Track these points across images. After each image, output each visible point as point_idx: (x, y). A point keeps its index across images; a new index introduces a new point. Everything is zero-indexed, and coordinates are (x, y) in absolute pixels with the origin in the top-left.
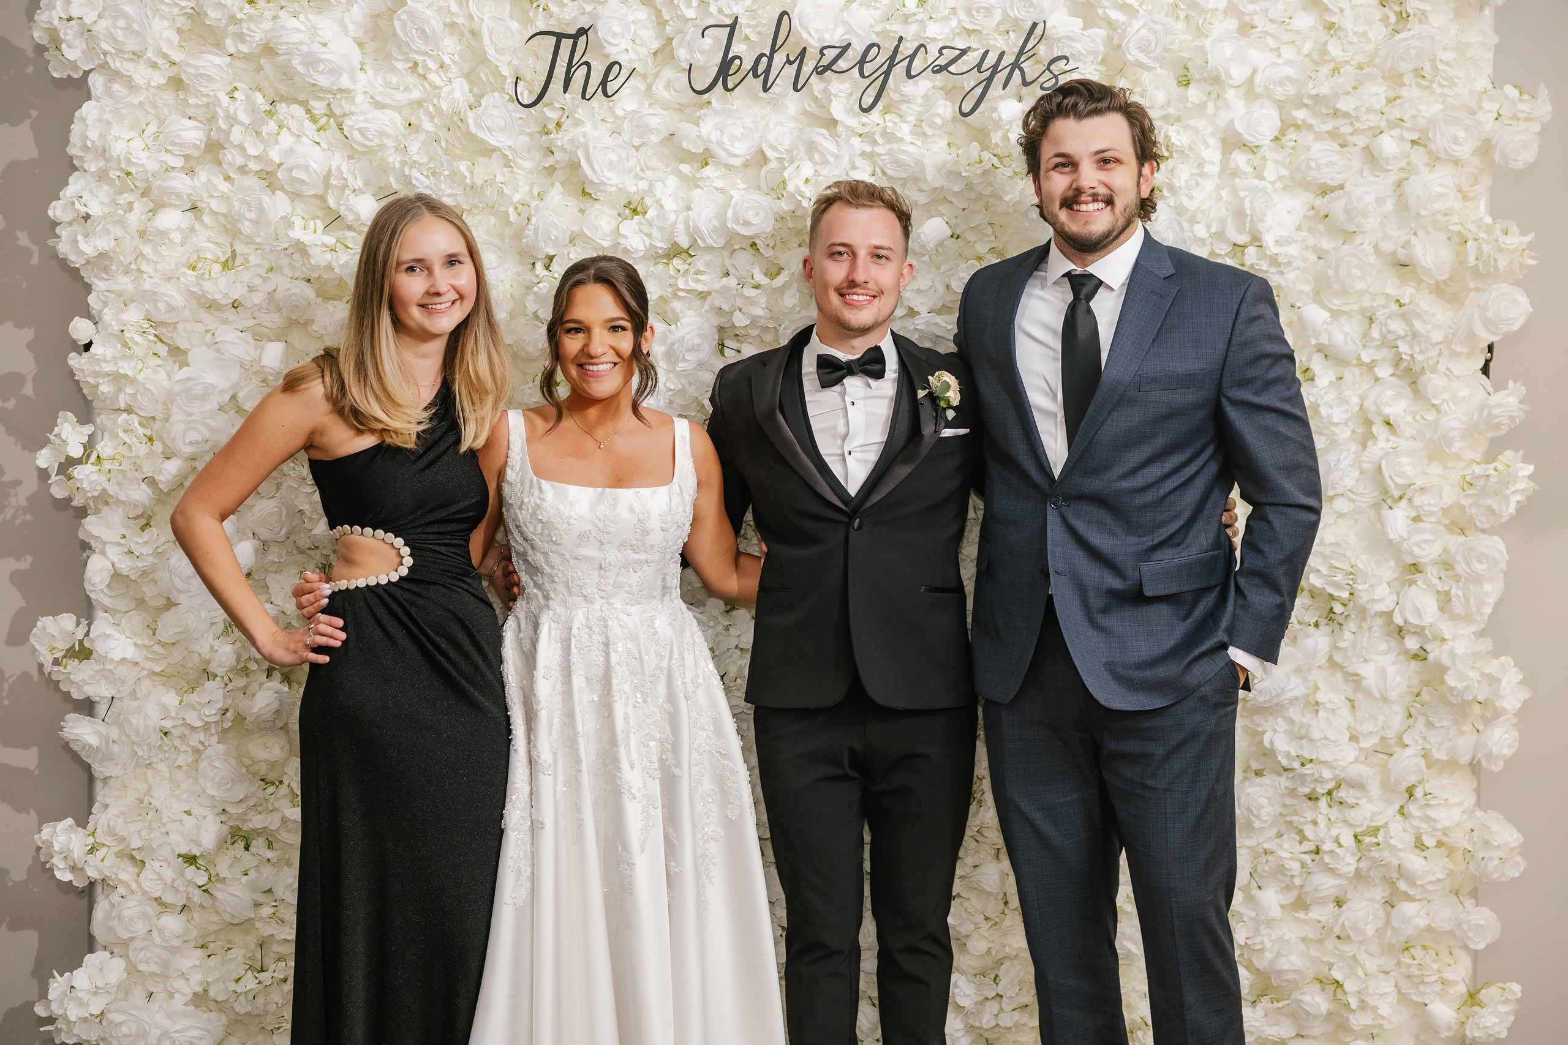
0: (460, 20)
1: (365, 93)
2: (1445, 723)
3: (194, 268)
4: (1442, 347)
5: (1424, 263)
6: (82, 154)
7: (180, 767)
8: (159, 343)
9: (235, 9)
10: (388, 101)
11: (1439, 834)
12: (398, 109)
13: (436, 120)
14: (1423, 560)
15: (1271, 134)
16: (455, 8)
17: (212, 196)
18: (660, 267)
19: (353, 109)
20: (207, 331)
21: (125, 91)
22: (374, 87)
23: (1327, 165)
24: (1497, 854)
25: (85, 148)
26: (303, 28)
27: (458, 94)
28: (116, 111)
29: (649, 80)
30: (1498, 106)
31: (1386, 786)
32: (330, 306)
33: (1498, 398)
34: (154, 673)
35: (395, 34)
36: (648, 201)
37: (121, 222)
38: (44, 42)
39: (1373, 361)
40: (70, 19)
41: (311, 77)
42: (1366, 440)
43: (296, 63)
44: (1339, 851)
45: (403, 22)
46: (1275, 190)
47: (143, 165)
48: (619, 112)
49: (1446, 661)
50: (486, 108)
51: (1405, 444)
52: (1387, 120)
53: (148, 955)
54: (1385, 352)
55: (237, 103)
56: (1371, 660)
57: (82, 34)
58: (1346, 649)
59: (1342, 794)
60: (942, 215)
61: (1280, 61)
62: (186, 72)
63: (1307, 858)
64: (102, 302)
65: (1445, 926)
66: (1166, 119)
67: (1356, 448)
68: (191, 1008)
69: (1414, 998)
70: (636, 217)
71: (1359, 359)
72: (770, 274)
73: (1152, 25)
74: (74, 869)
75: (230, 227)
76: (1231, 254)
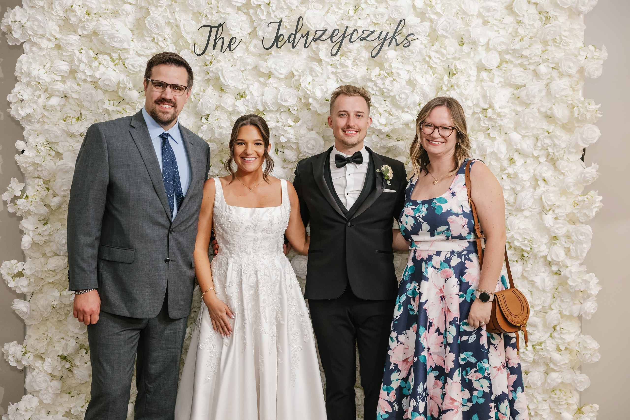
0: (172, 21)
1: (134, 50)
2: (568, 300)
3: (65, 120)
4: (566, 149)
5: (558, 116)
6: (20, 75)
7: (59, 320)
8: (51, 151)
9: (82, 17)
10: (143, 53)
11: (566, 345)
12: (147, 56)
14: (559, 235)
15: (496, 64)
16: (170, 16)
17: (72, 92)
19: (129, 56)
20: (70, 146)
21: (38, 50)
22: (137, 48)
24: (590, 352)
25: (22, 73)
26: (109, 24)
28: (34, 58)
29: (247, 44)
30: (586, 54)
31: (545, 325)
33: (588, 170)
34: (49, 283)
35: (146, 27)
36: (247, 92)
37: (36, 102)
38: (5, 31)
39: (538, 155)
40: (16, 22)
41: (112, 43)
42: (536, 186)
43: (106, 38)
44: (526, 352)
45: (149, 21)
46: (499, 87)
47: (45, 80)
48: (235, 57)
49: (568, 275)
51: (551, 189)
52: (542, 59)
53: (47, 396)
54: (543, 152)
55: (82, 55)
56: (539, 275)
57: (20, 27)
58: (529, 271)
61: (499, 35)
62: (62, 42)
64: (29, 134)
65: (568, 382)
66: (454, 58)
67: (532, 190)
68: (65, 418)
69: (557, 411)
70: (242, 99)
71: (533, 154)
72: (296, 121)
73: (448, 20)
74: (17, 361)
75: (79, 104)
76: (481, 113)
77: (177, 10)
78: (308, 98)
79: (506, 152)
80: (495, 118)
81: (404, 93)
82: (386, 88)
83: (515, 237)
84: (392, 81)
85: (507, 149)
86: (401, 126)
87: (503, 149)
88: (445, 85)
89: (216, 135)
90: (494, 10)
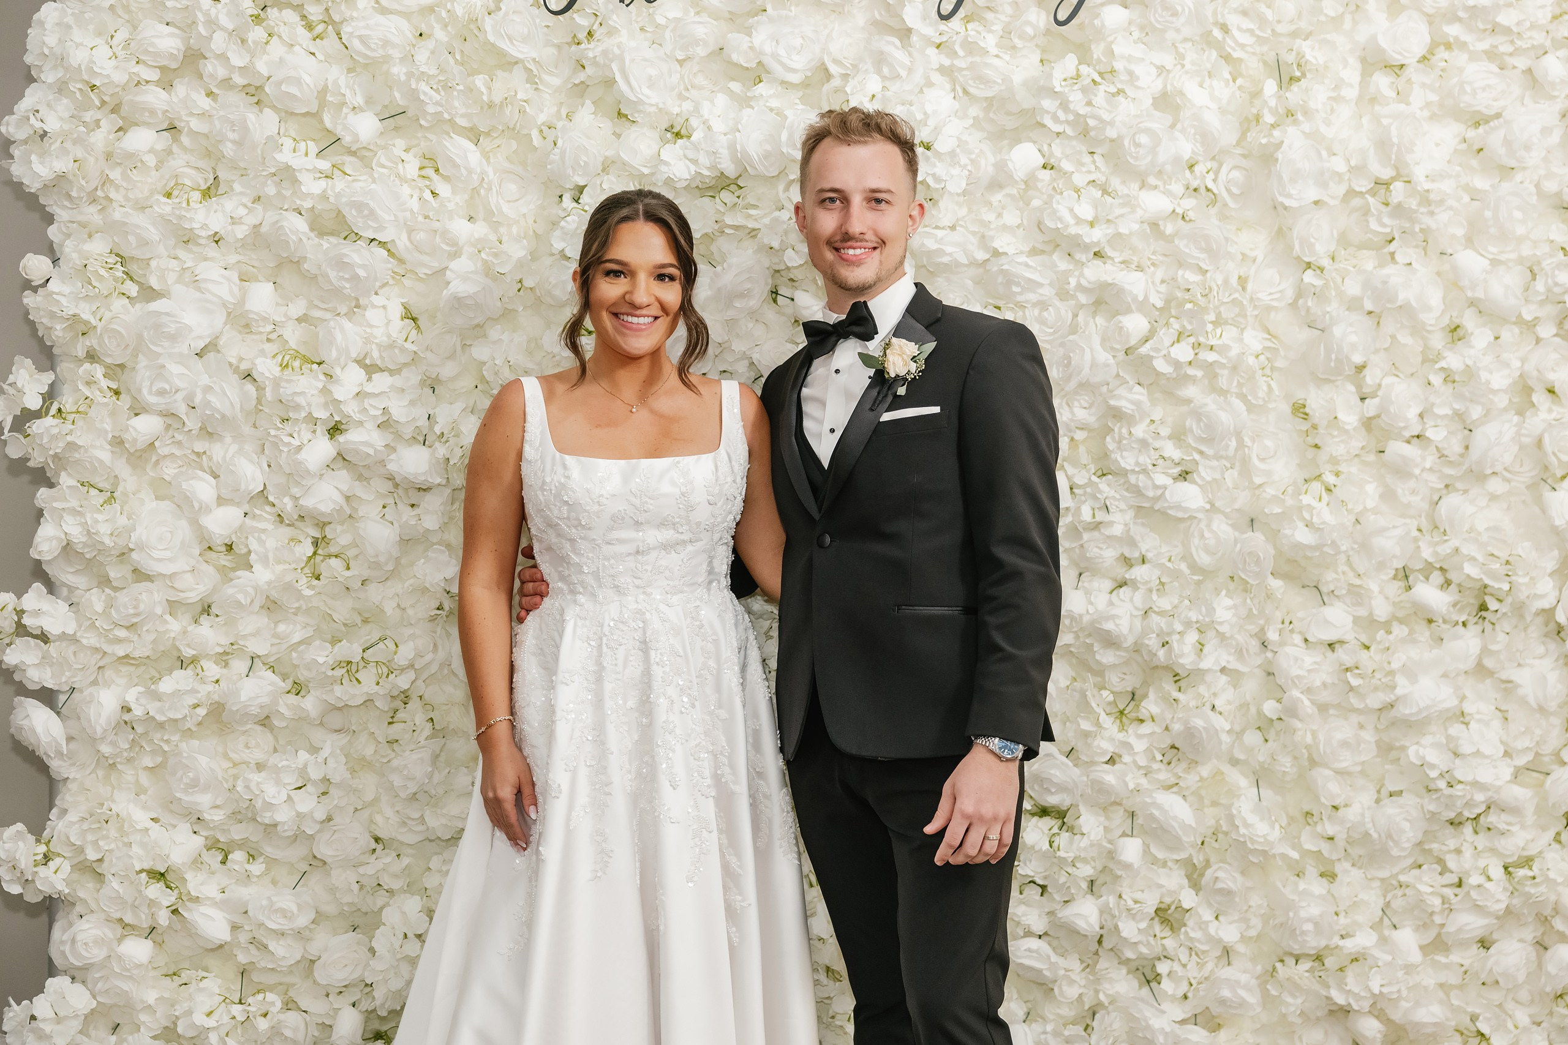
3: (169, 195)
6: (40, 63)
7: (147, 768)
8: (128, 282)
10: (396, 6)
12: (406, 15)
13: (449, 28)
15: (1419, 51)
17: (192, 114)
18: (707, 200)
19: (355, 14)
20: (185, 269)
23: (1484, 89)
25: (43, 56)
28: (80, 14)
31: (1542, 810)
32: (326, 242)
34: (120, 662)
36: (694, 122)
37: (82, 141)
39: (1536, 318)
42: (1525, 407)
44: (1488, 885)
46: (1424, 118)
47: (108, 76)
48: (660, 20)
50: (507, 13)
52: (1553, 39)
53: (110, 985)
54: (1550, 310)
55: (219, 6)
56: (1527, 665)
58: (1498, 652)
59: (1492, 819)
60: (1035, 142)
63: (1449, 892)
64: (64, 233)
66: (1294, 34)
67: (1516, 419)
70: (679, 141)
71: (1520, 316)
74: (25, 881)
75: (211, 152)
76: (1372, 192)
79: (1443, 307)
80: (1414, 207)
81: (1148, 131)
82: (1094, 117)
83: (1464, 550)
84: (1113, 95)
85: (1444, 299)
86: (1136, 227)
87: (1435, 298)
88: (1270, 109)
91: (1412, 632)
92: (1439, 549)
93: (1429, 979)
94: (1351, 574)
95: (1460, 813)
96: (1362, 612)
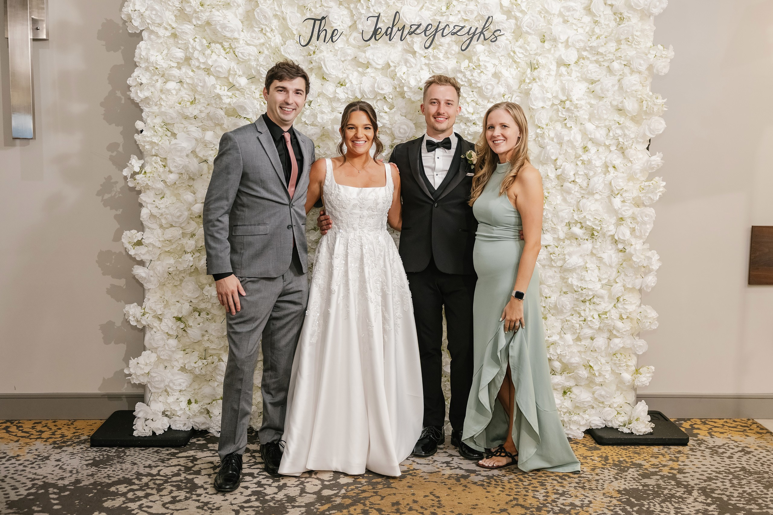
0: (278, 13)
1: (243, 40)
2: (631, 275)
3: (180, 104)
4: (634, 140)
5: (628, 109)
6: (139, 61)
7: (175, 285)
8: (168, 131)
9: (196, 7)
10: (252, 43)
11: (628, 314)
12: (255, 46)
13: (270, 50)
14: (625, 216)
15: (574, 60)
16: (277, 9)
17: (187, 77)
19: (239, 45)
20: (185, 127)
21: (155, 38)
22: (247, 38)
23: (594, 72)
24: (649, 321)
25: (141, 58)
26: (221, 15)
27: (277, 41)
28: (152, 45)
29: (348, 37)
30: (655, 52)
31: (610, 297)
32: (230, 119)
33: (653, 158)
34: (166, 252)
35: (255, 18)
36: (347, 81)
37: (153, 86)
38: (126, 19)
39: (610, 144)
40: (135, 11)
41: (223, 33)
42: (606, 172)
43: (218, 27)
44: (593, 320)
45: (258, 13)
46: (576, 81)
47: (162, 65)
48: (337, 48)
49: (633, 252)
50: (288, 46)
51: (620, 175)
52: (616, 57)
53: (164, 353)
54: (614, 141)
55: (196, 43)
56: (606, 252)
57: (140, 16)
58: (597, 248)
59: (595, 300)
61: (578, 34)
62: (178, 31)
63: (581, 322)
64: (147, 115)
65: (629, 346)
66: (536, 54)
67: (603, 176)
68: (180, 372)
69: (617, 371)
70: (342, 87)
71: (605, 143)
72: (391, 109)
73: (532, 18)
74: (138, 321)
75: (193, 89)
76: (560, 104)
77: (284, 3)
78: (403, 87)
79: (581, 140)
80: (572, 109)
81: (490, 84)
83: (587, 217)
84: (480, 73)
85: (582, 138)
87: (579, 137)
88: (528, 78)
89: (319, 120)
90: (574, 10)
91: (571, 242)
92: (580, 216)
93: (575, 349)
94: (552, 224)
95: (585, 299)
96: (556, 236)
